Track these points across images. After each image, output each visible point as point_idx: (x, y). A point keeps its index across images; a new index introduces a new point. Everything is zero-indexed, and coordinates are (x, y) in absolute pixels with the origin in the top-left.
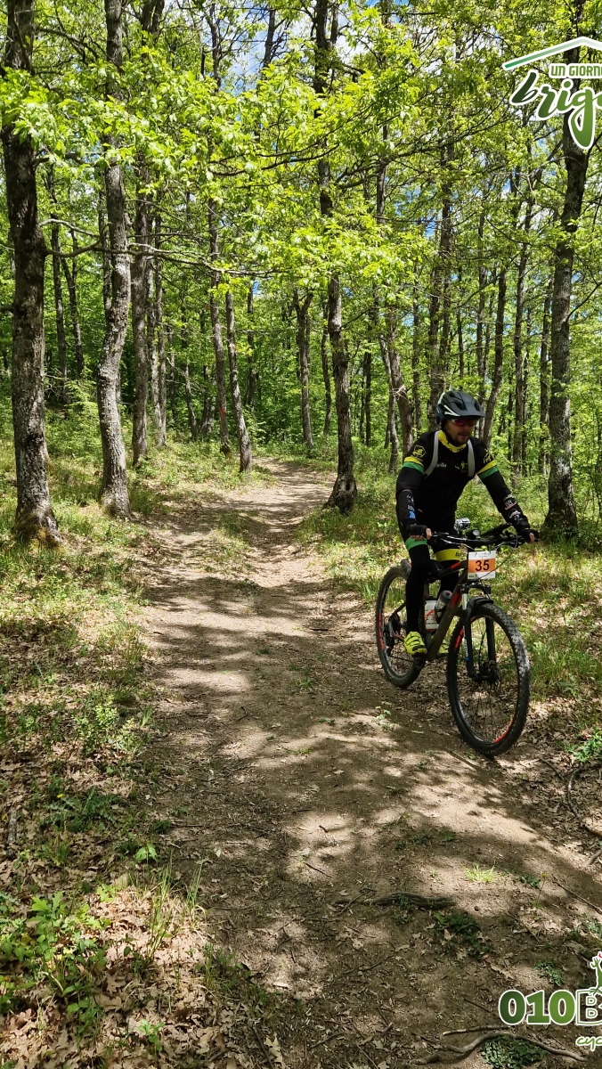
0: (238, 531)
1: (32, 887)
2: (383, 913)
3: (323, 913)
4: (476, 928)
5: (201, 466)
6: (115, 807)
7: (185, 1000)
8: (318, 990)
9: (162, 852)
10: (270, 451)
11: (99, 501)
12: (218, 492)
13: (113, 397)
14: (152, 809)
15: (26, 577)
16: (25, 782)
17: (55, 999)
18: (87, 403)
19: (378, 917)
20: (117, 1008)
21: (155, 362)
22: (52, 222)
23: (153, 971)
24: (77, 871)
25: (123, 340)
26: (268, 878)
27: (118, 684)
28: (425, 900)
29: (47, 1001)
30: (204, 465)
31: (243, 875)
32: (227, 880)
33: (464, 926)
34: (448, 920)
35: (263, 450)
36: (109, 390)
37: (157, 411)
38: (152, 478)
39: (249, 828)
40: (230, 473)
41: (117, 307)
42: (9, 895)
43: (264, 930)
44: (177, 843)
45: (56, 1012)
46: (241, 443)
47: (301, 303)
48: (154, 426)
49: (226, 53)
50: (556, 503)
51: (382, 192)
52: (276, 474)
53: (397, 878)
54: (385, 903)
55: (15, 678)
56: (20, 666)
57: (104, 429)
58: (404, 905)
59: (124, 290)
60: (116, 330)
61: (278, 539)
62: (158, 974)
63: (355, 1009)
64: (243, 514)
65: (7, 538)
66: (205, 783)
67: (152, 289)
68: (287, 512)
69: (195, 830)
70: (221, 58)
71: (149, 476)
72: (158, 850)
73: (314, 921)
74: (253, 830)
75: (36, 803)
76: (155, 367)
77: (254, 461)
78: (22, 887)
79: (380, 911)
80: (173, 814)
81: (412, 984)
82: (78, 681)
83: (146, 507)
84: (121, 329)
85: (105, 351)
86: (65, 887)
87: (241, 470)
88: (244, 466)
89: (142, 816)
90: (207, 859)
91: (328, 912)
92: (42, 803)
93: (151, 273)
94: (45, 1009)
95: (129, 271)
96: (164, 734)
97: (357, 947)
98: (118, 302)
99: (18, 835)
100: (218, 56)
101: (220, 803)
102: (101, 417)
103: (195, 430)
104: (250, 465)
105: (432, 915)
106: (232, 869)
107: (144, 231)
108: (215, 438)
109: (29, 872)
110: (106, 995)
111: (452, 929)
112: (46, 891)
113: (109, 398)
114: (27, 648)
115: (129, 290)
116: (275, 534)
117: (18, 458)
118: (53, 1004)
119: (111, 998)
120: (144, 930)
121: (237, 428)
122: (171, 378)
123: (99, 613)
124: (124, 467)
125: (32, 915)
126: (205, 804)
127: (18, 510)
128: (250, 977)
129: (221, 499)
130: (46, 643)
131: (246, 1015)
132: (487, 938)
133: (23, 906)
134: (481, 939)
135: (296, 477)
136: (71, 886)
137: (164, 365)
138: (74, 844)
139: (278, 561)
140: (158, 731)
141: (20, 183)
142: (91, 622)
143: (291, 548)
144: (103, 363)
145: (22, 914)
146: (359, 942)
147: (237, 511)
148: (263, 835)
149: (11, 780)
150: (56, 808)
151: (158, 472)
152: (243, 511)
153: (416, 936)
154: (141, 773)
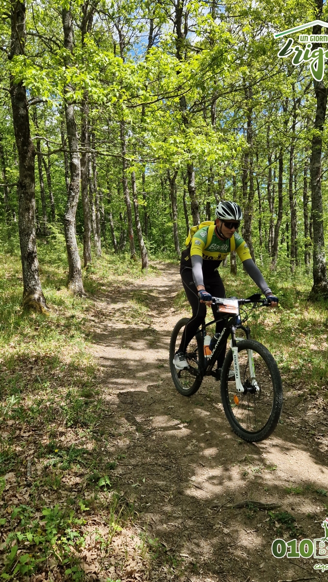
0: (143, 301)
1: (42, 502)
2: (239, 512)
3: (205, 513)
4: (293, 520)
5: (121, 266)
6: (85, 455)
7: (131, 565)
8: (205, 558)
9: (112, 480)
10: (157, 257)
11: (68, 288)
12: (131, 280)
13: (72, 230)
14: (105, 455)
15: (30, 329)
16: (35, 443)
17: (58, 566)
18: (58, 235)
19: (236, 515)
20: (93, 571)
21: (94, 211)
22: (37, 138)
23: (111, 549)
24: (66, 492)
25: (77, 199)
26: (173, 494)
27: (83, 386)
28: (263, 505)
29: (54, 568)
30: (122, 267)
31: (158, 492)
32: (150, 495)
33: (286, 519)
34: (277, 516)
35: (153, 257)
36: (71, 227)
37: (96, 238)
38: (94, 274)
39: (160, 465)
40: (136, 270)
41: (73, 182)
42: (29, 507)
43: (172, 524)
44: (120, 475)
45: (59, 574)
46: (142, 253)
47: (172, 177)
48: (95, 246)
49: (127, 44)
50: (318, 279)
51: (214, 115)
52: (161, 269)
53: (246, 492)
54: (240, 507)
55: (26, 385)
56: (29, 378)
57: (68, 248)
58: (251, 508)
59: (77, 172)
60: (74, 194)
61: (165, 304)
62: (114, 550)
63: (227, 569)
64: (144, 292)
65: (19, 309)
66: (134, 441)
67: (91, 172)
68: (169, 290)
69: (130, 467)
70: (124, 47)
71: (93, 273)
72: (110, 479)
73: (200, 518)
74: (162, 466)
75: (42, 454)
76: (94, 214)
77: (149, 263)
78: (36, 502)
79: (237, 512)
80: (117, 459)
81: (259, 553)
82: (60, 385)
83: (92, 290)
84: (76, 193)
85: (68, 206)
86: (60, 502)
87: (143, 268)
88: (144, 266)
89: (101, 460)
90: (138, 484)
91: (208, 513)
92: (45, 454)
93: (91, 163)
94: (52, 572)
95: (79, 162)
96: (110, 414)
97: (226, 532)
98: (74, 179)
99: (32, 472)
100: (123, 46)
101: (143, 452)
102: (67, 241)
103: (117, 248)
104: (147, 265)
105: (267, 513)
106: (152, 489)
107: (86, 141)
108: (127, 251)
109: (39, 493)
110: (87, 564)
111: (279, 521)
112: (49, 504)
113: (71, 231)
114: (32, 368)
115: (80, 172)
116: (163, 302)
117: (23, 265)
118: (57, 570)
119: (89, 565)
120: (105, 525)
121: (139, 246)
122: (102, 220)
123: (70, 348)
124: (80, 268)
125: (42, 518)
126: (134, 452)
127: (24, 293)
128: (167, 551)
129: (132, 284)
130: (42, 365)
131: (166, 574)
132: (300, 526)
133: (37, 513)
134: (296, 526)
135: (172, 271)
136: (63, 501)
137: (99, 213)
138: (64, 477)
139: (166, 316)
140: (106, 412)
141: (20, 117)
142: (66, 353)
143: (172, 309)
144: (67, 212)
145: (37, 518)
146: (227, 530)
147: (142, 290)
148: (168, 469)
149: (27, 441)
150: (52, 457)
151: (98, 270)
152: (145, 290)
153: (259, 525)
154: (98, 435)
